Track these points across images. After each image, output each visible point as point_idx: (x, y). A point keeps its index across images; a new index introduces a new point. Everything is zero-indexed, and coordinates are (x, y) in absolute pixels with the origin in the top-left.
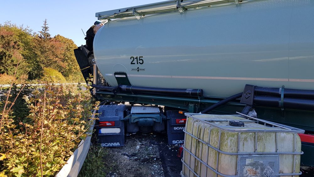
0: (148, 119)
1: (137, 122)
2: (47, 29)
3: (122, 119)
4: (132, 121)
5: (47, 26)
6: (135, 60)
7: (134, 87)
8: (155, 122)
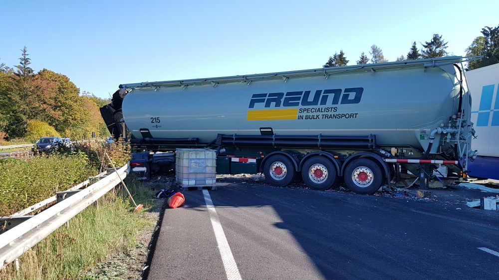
0: (165, 160)
1: (158, 162)
2: (27, 61)
3: (147, 161)
4: (154, 162)
5: (27, 57)
6: (154, 120)
7: (154, 138)
8: (170, 162)
